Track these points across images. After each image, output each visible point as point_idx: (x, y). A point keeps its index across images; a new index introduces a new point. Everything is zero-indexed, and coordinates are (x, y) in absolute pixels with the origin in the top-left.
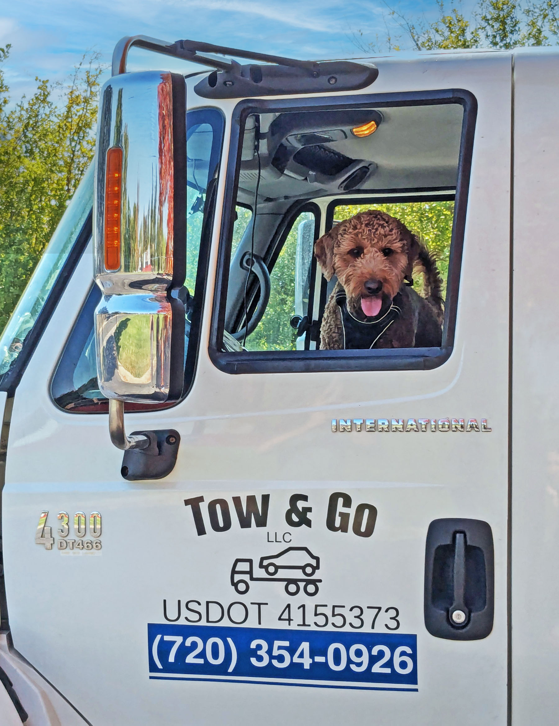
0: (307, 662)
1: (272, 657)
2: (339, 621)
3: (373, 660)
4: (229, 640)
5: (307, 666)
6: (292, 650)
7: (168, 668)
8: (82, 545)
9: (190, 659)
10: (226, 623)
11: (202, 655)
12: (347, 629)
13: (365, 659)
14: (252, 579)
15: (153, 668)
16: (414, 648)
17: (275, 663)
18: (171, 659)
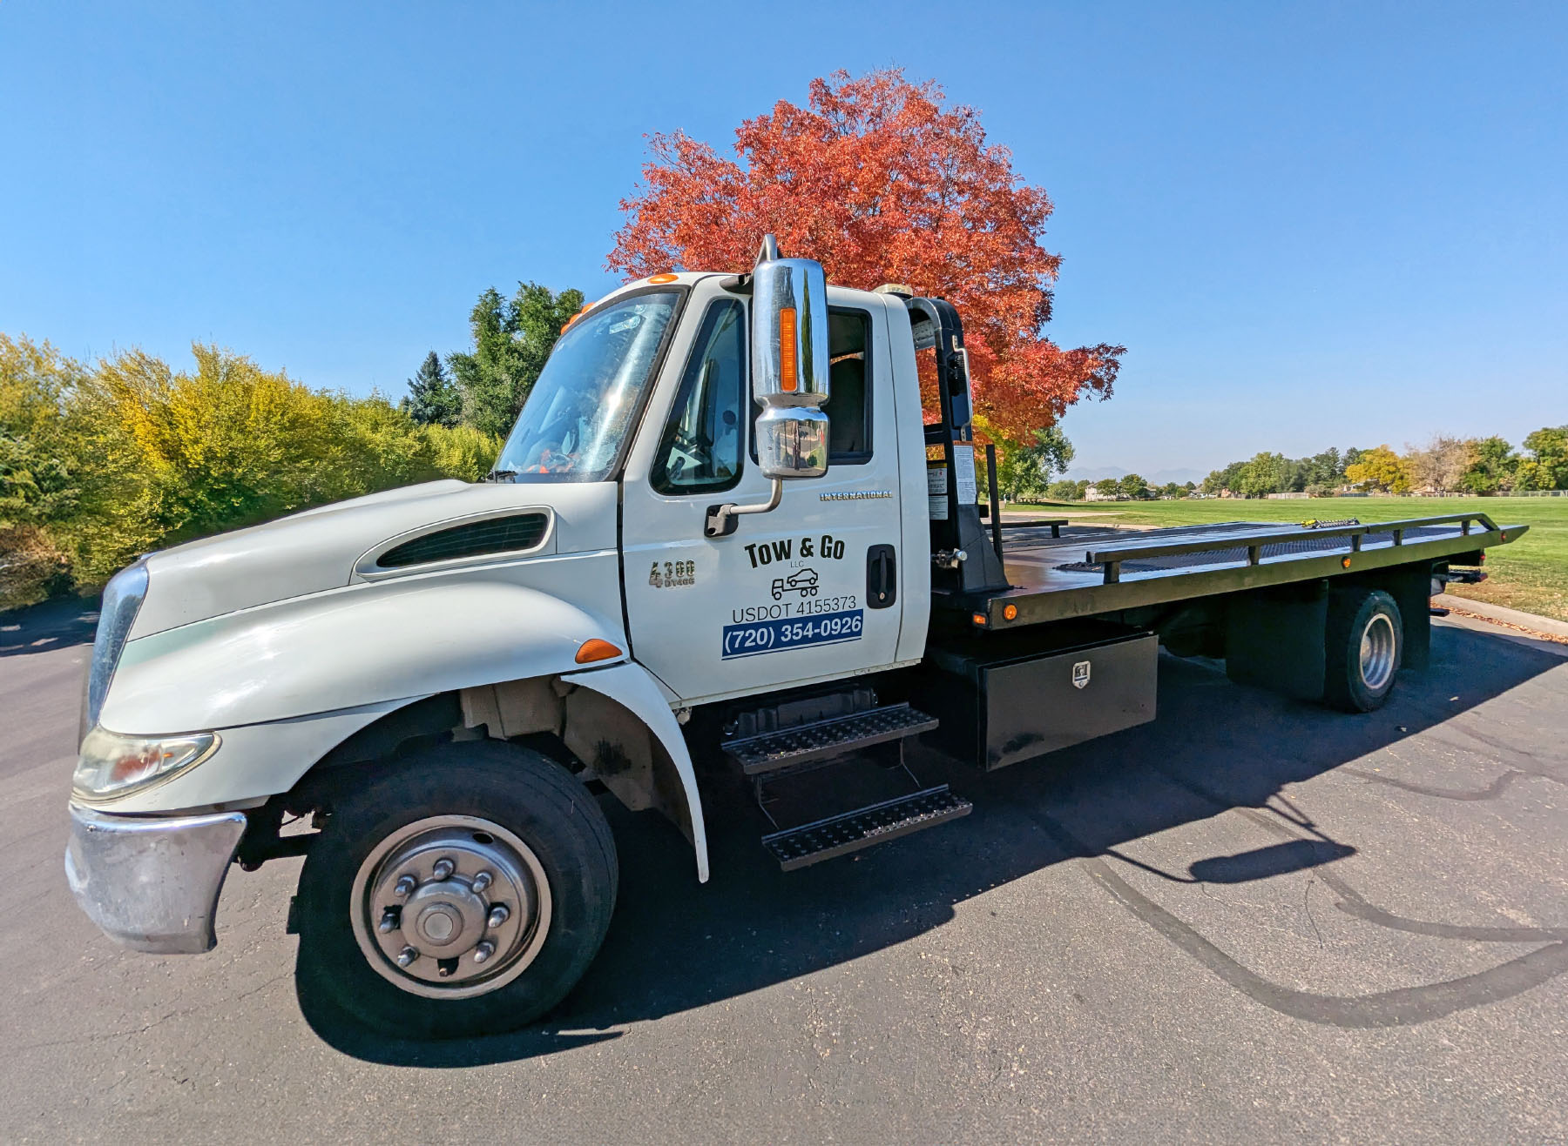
0: (810, 634)
1: (792, 634)
2: (827, 608)
3: (843, 626)
4: (770, 628)
5: (810, 636)
6: (803, 629)
7: (734, 651)
8: (680, 583)
9: (748, 644)
10: (769, 619)
11: (755, 640)
12: (832, 611)
13: (839, 626)
14: (783, 590)
15: (725, 653)
16: (862, 617)
17: (795, 638)
18: (737, 646)
